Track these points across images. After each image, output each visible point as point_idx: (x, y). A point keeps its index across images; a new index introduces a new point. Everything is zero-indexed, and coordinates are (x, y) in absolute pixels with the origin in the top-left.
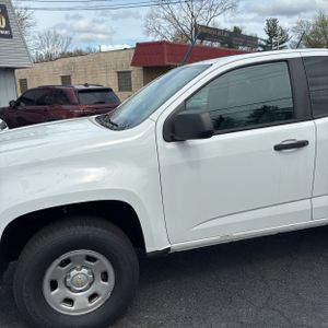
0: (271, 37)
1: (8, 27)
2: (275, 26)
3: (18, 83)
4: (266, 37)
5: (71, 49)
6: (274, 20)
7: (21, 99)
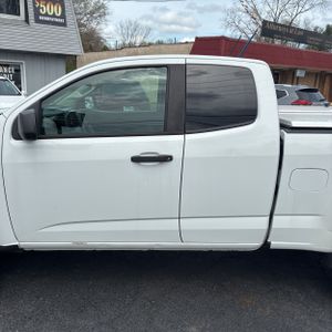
1: (63, 16)
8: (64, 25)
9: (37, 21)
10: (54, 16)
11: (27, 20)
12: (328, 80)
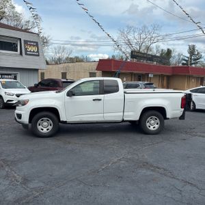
0: (191, 56)
1: (38, 52)
2: (194, 49)
3: (40, 74)
4: (188, 55)
5: (72, 56)
6: (194, 46)
7: (40, 83)
8: (38, 55)
9: (26, 54)
10: (34, 52)
11: (21, 54)
12: (165, 78)
